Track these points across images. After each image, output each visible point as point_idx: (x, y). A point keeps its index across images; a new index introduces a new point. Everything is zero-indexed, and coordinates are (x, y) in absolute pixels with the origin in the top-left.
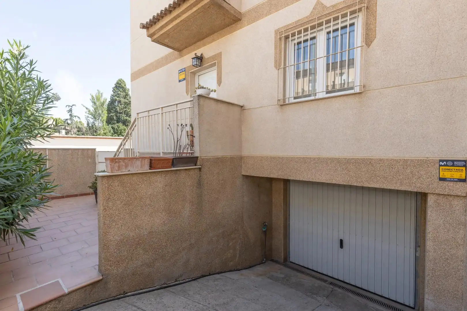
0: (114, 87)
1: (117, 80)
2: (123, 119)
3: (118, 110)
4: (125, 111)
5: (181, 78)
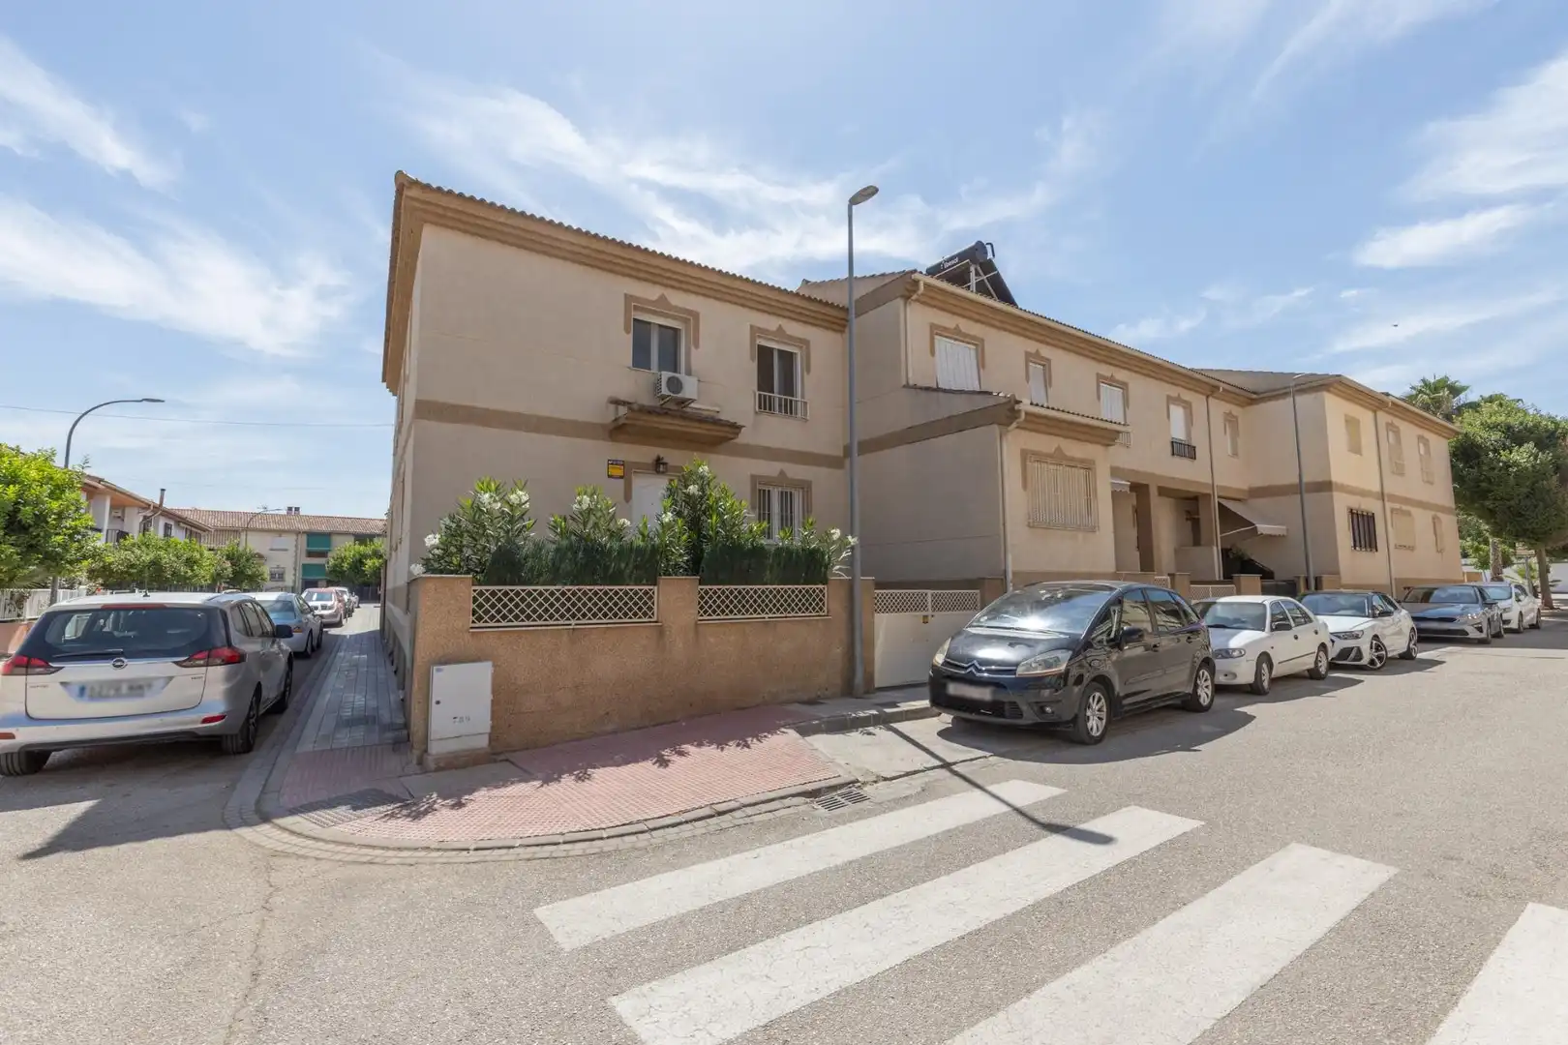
5: (613, 472)
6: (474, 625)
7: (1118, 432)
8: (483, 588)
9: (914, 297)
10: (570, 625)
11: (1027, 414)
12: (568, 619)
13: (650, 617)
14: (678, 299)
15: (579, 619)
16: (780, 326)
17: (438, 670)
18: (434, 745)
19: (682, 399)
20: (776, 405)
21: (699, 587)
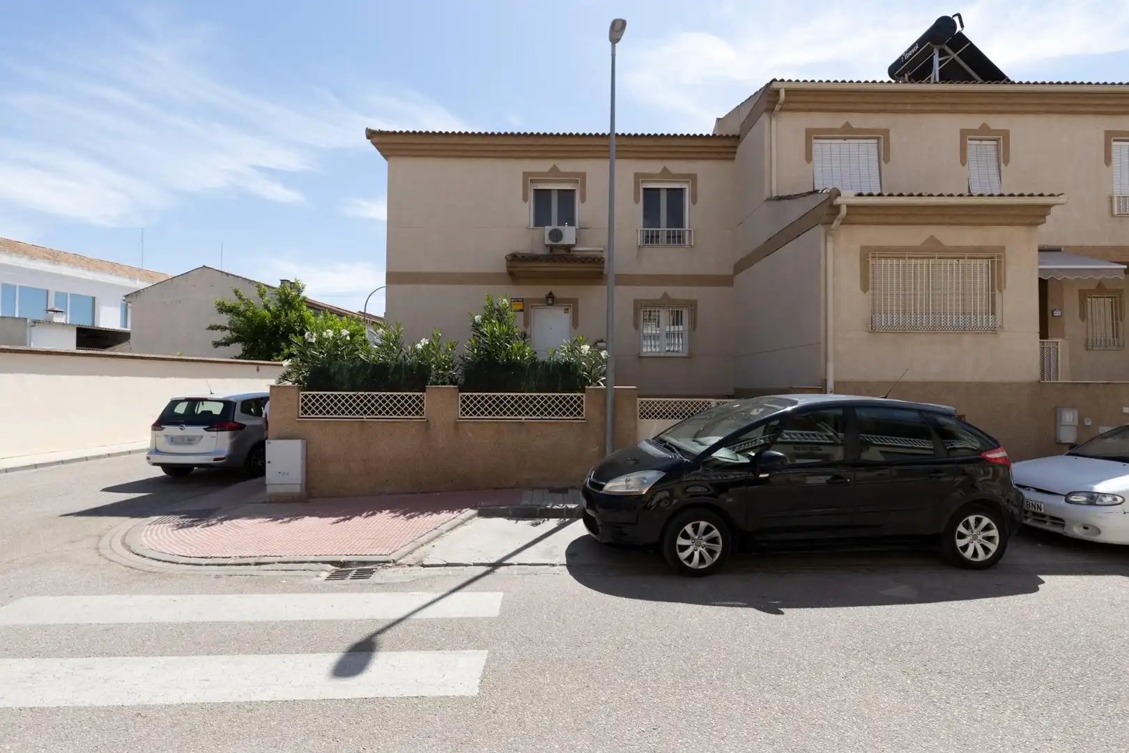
5: (515, 307)
6: (302, 416)
7: (1049, 206)
8: (307, 393)
9: (777, 107)
10: (363, 418)
11: (848, 206)
12: (362, 415)
13: (421, 415)
14: (567, 166)
15: (369, 415)
16: (665, 167)
17: (268, 443)
18: (268, 487)
19: (564, 245)
20: (663, 237)
21: (461, 394)
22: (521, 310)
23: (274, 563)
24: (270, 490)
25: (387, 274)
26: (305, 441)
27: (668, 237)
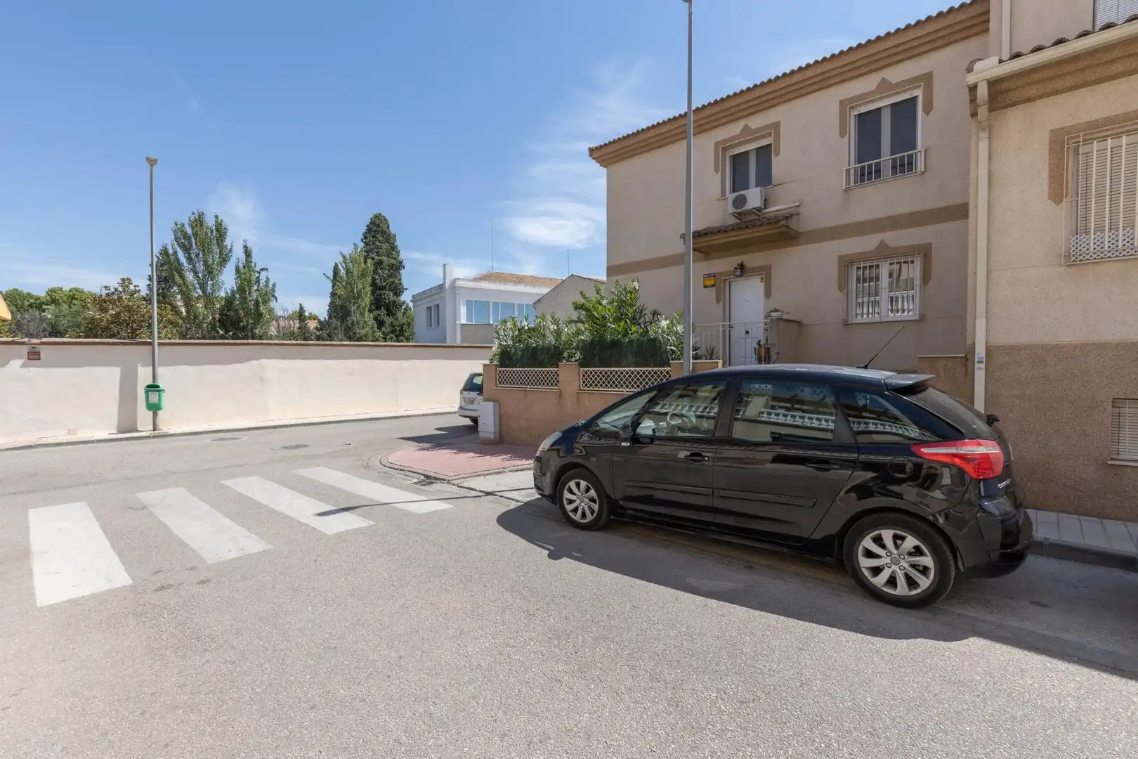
0: (366, 233)
1: (372, 216)
2: (387, 301)
3: (377, 281)
4: (392, 282)
5: (708, 283)
6: (499, 386)
8: (500, 370)
10: (526, 388)
12: (527, 385)
15: (530, 385)
16: (882, 79)
18: (480, 433)
19: (748, 210)
20: (886, 168)
21: (582, 369)
22: (714, 286)
23: (409, 471)
24: (481, 435)
25: (607, 267)
26: (497, 404)
27: (894, 168)
